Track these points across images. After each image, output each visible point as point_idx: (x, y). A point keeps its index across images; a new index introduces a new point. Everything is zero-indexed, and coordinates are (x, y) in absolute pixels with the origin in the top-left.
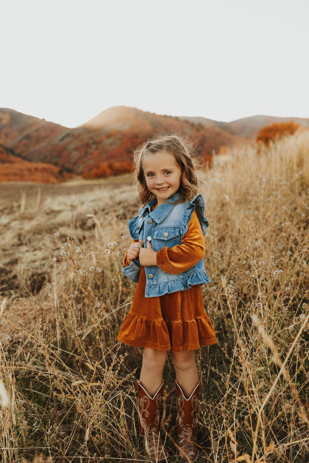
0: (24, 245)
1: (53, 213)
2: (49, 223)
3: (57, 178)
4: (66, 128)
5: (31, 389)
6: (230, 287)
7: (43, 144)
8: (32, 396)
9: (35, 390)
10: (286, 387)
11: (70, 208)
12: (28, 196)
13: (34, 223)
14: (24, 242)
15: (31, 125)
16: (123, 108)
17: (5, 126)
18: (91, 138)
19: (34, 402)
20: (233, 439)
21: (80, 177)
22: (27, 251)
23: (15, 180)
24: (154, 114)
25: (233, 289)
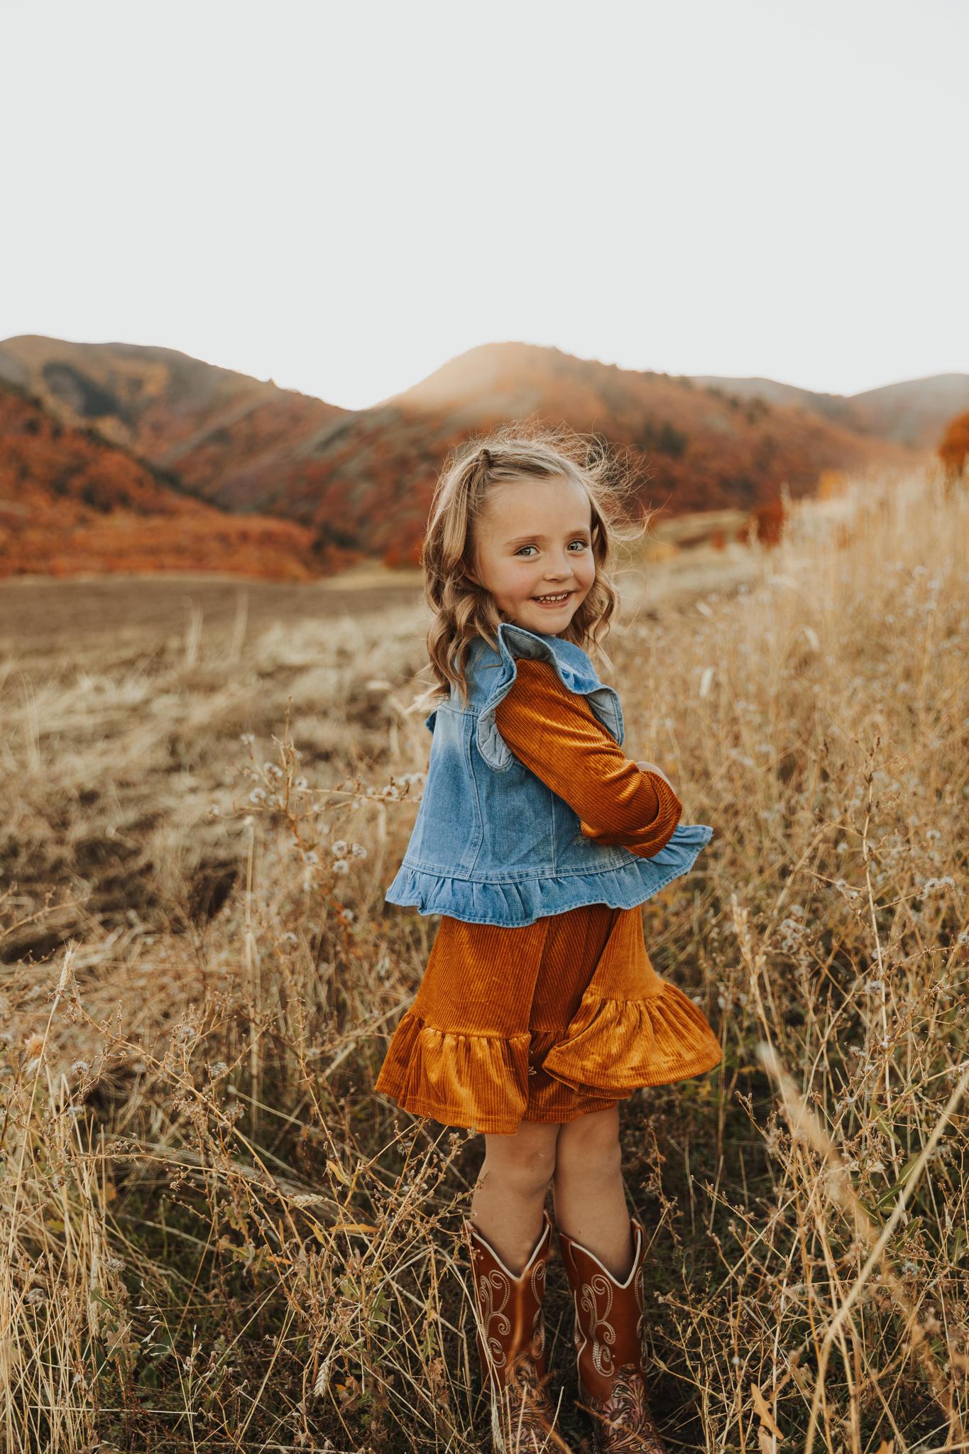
0: (185, 769)
1: (280, 673)
2: (267, 704)
3: (306, 565)
4: (337, 411)
5: (160, 1223)
6: (789, 927)
7: (267, 459)
8: (162, 1246)
9: (173, 1226)
10: (955, 1259)
11: (331, 658)
12: (208, 620)
13: (220, 702)
14: (186, 759)
15: (229, 401)
16: (516, 347)
17: (152, 402)
18: (415, 442)
19: (168, 1263)
20: (768, 1421)
21: (377, 563)
22: (193, 790)
23: (176, 568)
24: (613, 368)
25: (799, 936)
